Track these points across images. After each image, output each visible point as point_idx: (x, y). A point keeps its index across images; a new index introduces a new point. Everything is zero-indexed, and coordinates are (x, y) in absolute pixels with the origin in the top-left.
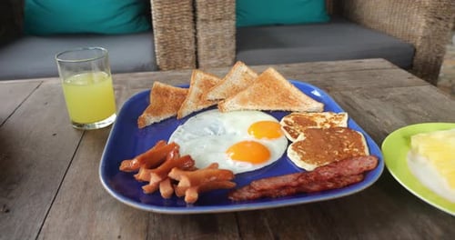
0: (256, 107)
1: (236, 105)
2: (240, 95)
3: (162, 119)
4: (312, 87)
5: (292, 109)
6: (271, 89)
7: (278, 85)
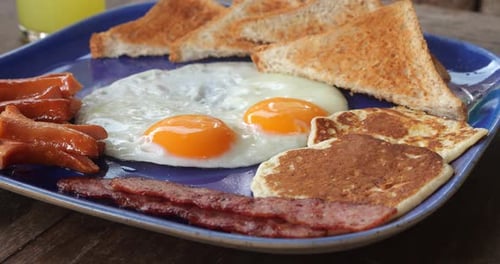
0: (322, 76)
1: (284, 61)
2: (301, 43)
3: (144, 51)
4: (490, 54)
5: (395, 98)
6: (374, 45)
7: (395, 39)
